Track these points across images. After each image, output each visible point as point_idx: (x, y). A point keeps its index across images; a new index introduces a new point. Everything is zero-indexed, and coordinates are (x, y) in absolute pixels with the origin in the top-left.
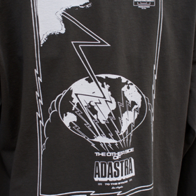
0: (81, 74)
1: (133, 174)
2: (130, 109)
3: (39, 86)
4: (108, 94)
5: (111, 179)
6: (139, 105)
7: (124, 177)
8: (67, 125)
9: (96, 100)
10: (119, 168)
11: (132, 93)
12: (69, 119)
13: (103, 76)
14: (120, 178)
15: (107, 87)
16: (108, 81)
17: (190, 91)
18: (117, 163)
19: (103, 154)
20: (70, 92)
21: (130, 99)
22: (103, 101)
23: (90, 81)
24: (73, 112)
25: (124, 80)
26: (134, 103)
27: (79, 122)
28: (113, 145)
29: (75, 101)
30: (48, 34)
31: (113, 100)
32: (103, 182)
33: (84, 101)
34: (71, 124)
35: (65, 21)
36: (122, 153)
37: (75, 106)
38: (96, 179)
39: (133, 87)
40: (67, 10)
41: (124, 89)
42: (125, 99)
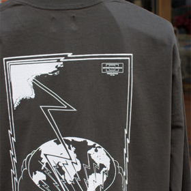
0: (49, 136)
4: (74, 156)
6: (108, 168)
8: (37, 183)
9: (64, 161)
11: (100, 156)
12: (38, 177)
13: (70, 139)
15: (73, 149)
16: (74, 143)
20: (39, 152)
21: (98, 162)
22: (69, 162)
23: (58, 143)
24: (43, 171)
26: (102, 166)
27: (48, 181)
29: (44, 160)
30: (21, 98)
33: (53, 162)
34: (40, 182)
35: (35, 87)
37: (44, 166)
39: (102, 151)
40: (37, 78)
42: (92, 161)
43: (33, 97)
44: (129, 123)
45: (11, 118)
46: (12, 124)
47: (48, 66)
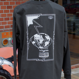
0: (36, 33)
1: (48, 56)
2: (47, 41)
3: (27, 35)
5: (42, 56)
7: (46, 56)
10: (44, 54)
11: (48, 38)
13: (41, 33)
14: (44, 56)
15: (42, 36)
17: (64, 38)
18: (44, 53)
19: (41, 51)
23: (38, 34)
24: (35, 41)
25: (46, 34)
27: (36, 43)
28: (43, 49)
29: (35, 39)
31: (43, 39)
32: (41, 57)
33: (37, 39)
34: (34, 44)
36: (45, 51)
37: (35, 40)
38: (39, 56)
39: (48, 36)
41: (46, 36)
42: (46, 39)
43: (33, 24)
44: (54, 30)
45: (27, 29)
46: (28, 30)
47: (36, 17)
